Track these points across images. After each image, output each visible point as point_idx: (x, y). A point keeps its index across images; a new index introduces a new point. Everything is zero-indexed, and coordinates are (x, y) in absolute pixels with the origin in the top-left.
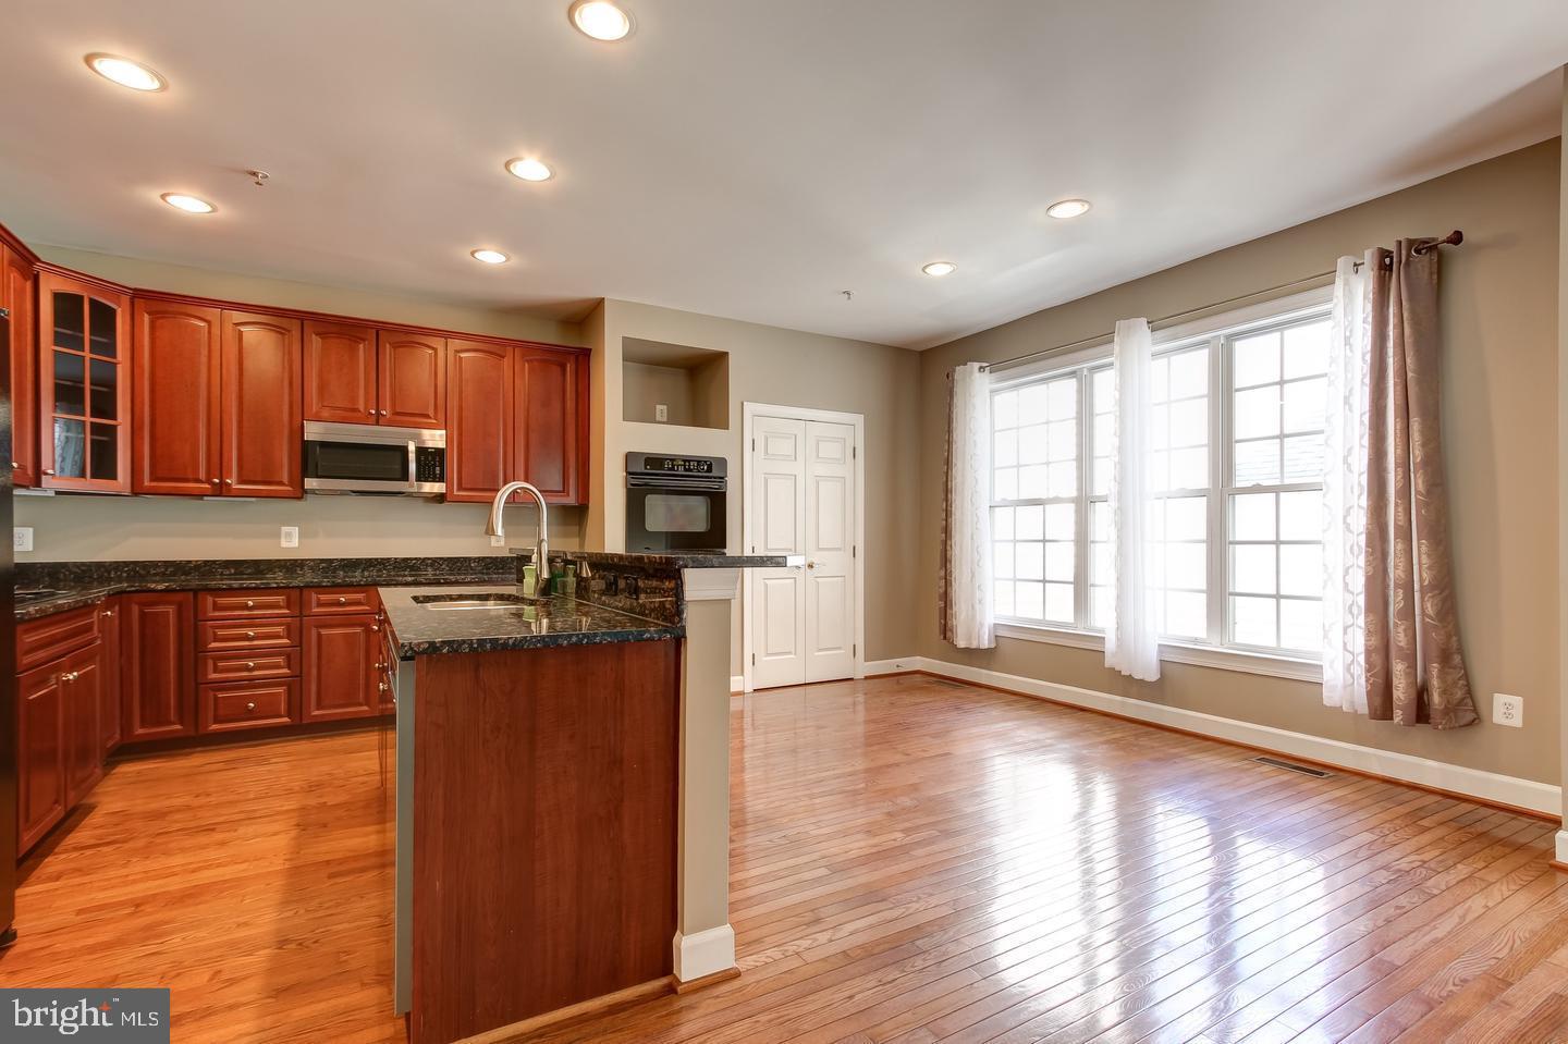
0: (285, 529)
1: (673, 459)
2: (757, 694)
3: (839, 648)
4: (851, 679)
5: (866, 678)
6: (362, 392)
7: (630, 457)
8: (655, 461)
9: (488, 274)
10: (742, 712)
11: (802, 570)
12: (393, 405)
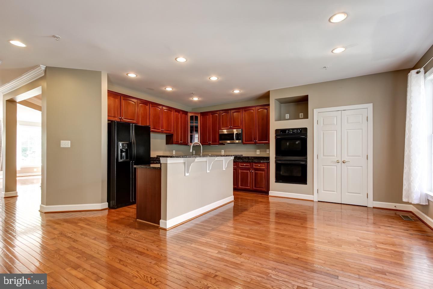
0: (222, 151)
1: (289, 130)
2: (319, 202)
3: (360, 194)
4: (366, 207)
5: (374, 208)
6: (228, 123)
7: (277, 131)
8: (284, 131)
9: (236, 95)
10: (313, 207)
11: (340, 163)
12: (233, 125)
